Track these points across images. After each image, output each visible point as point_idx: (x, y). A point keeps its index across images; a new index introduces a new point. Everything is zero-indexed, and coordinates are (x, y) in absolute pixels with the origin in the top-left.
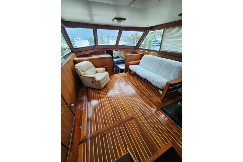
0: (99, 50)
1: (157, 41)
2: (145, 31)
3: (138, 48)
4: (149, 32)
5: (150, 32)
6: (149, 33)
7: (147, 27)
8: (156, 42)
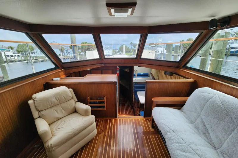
0: (108, 65)
1: (233, 48)
2: (205, 31)
3: (185, 67)
4: (216, 31)
5: (219, 32)
6: (216, 35)
7: (209, 19)
8: (233, 50)
